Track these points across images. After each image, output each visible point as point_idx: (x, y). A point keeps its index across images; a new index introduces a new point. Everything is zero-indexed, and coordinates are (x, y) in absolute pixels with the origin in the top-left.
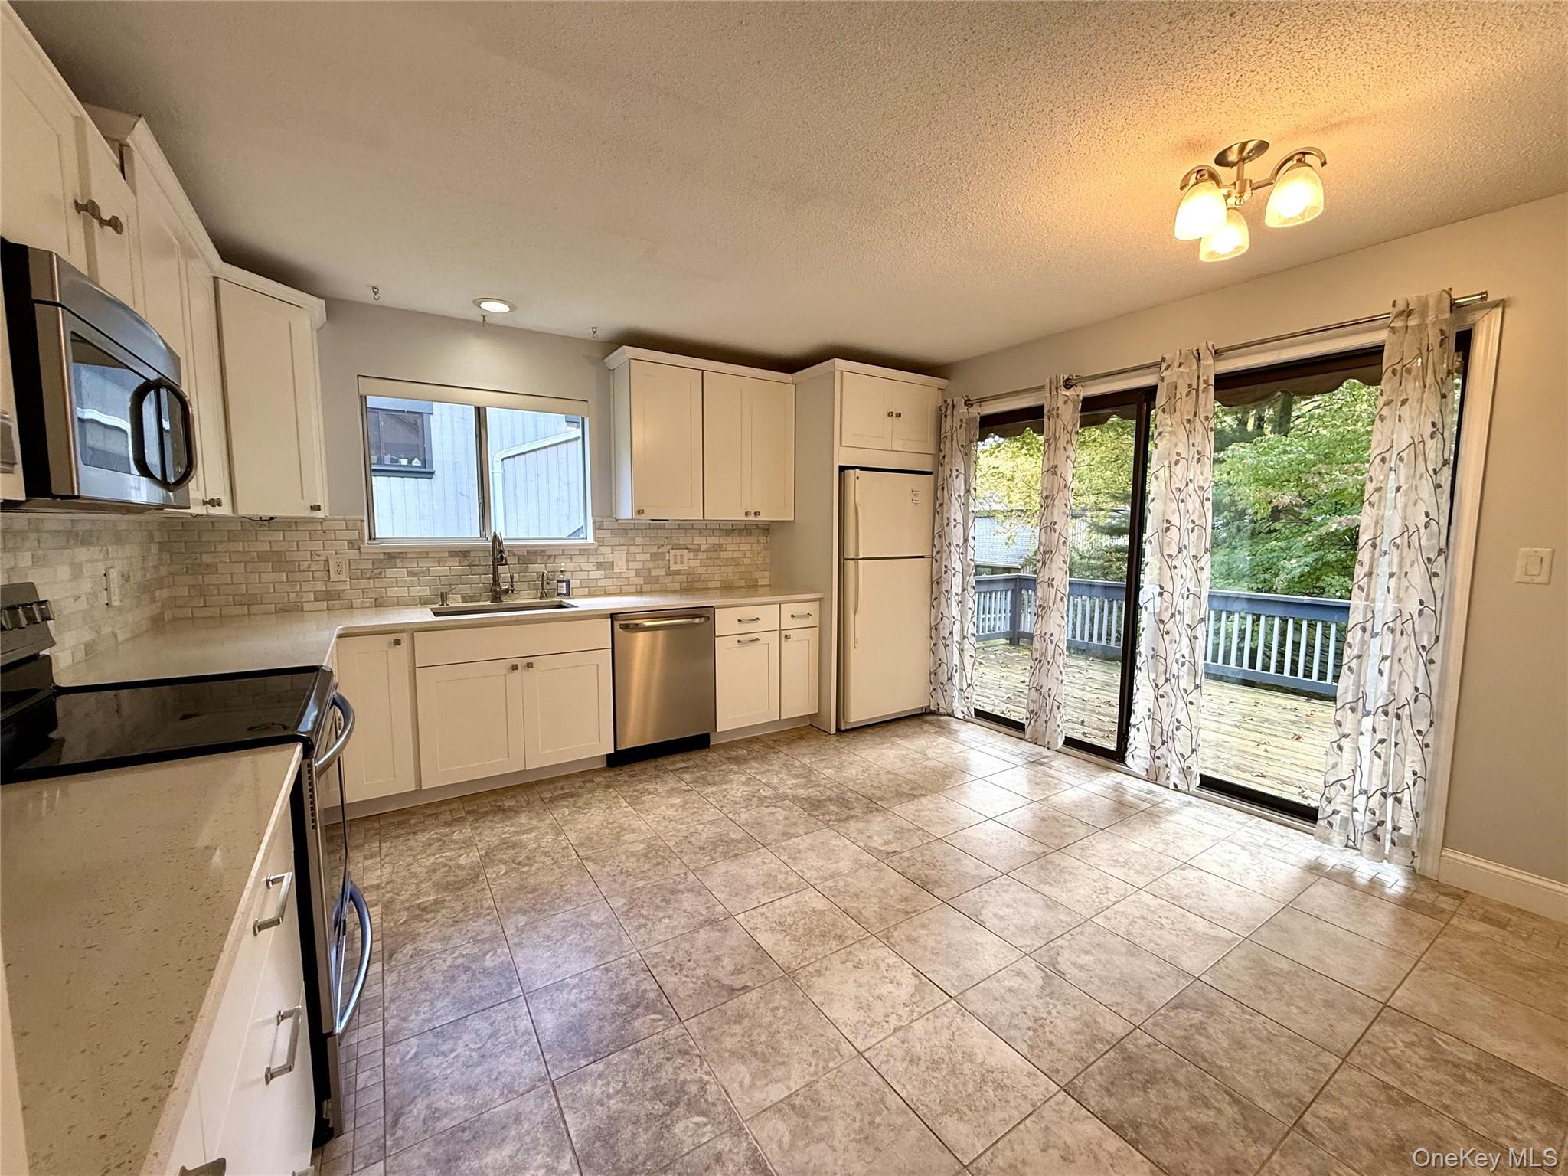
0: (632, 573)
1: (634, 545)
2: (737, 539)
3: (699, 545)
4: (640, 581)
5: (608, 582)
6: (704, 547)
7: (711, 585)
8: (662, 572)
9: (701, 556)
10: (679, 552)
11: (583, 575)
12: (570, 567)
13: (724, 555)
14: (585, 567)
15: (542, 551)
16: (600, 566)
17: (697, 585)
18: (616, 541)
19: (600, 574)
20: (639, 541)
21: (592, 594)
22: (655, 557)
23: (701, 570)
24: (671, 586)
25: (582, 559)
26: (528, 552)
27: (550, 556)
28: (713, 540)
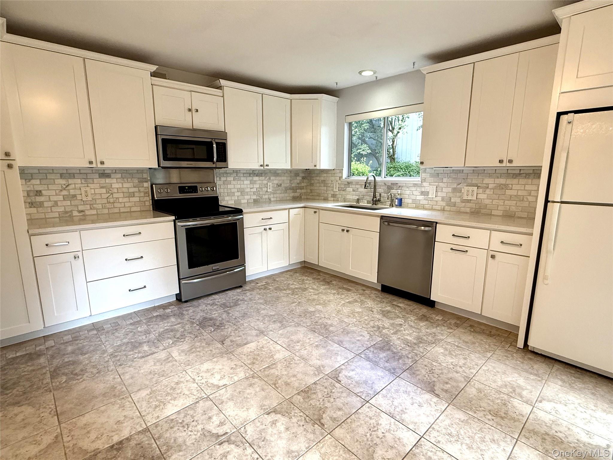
1: (442, 182)
4: (443, 204)
5: (425, 202)
7: (494, 212)
8: (458, 200)
10: (471, 188)
11: (413, 197)
12: (408, 192)
14: (415, 193)
16: (422, 193)
17: (483, 211)
18: (432, 179)
19: (421, 198)
20: (445, 180)
21: (417, 208)
22: (455, 190)
24: (463, 210)
25: (413, 189)
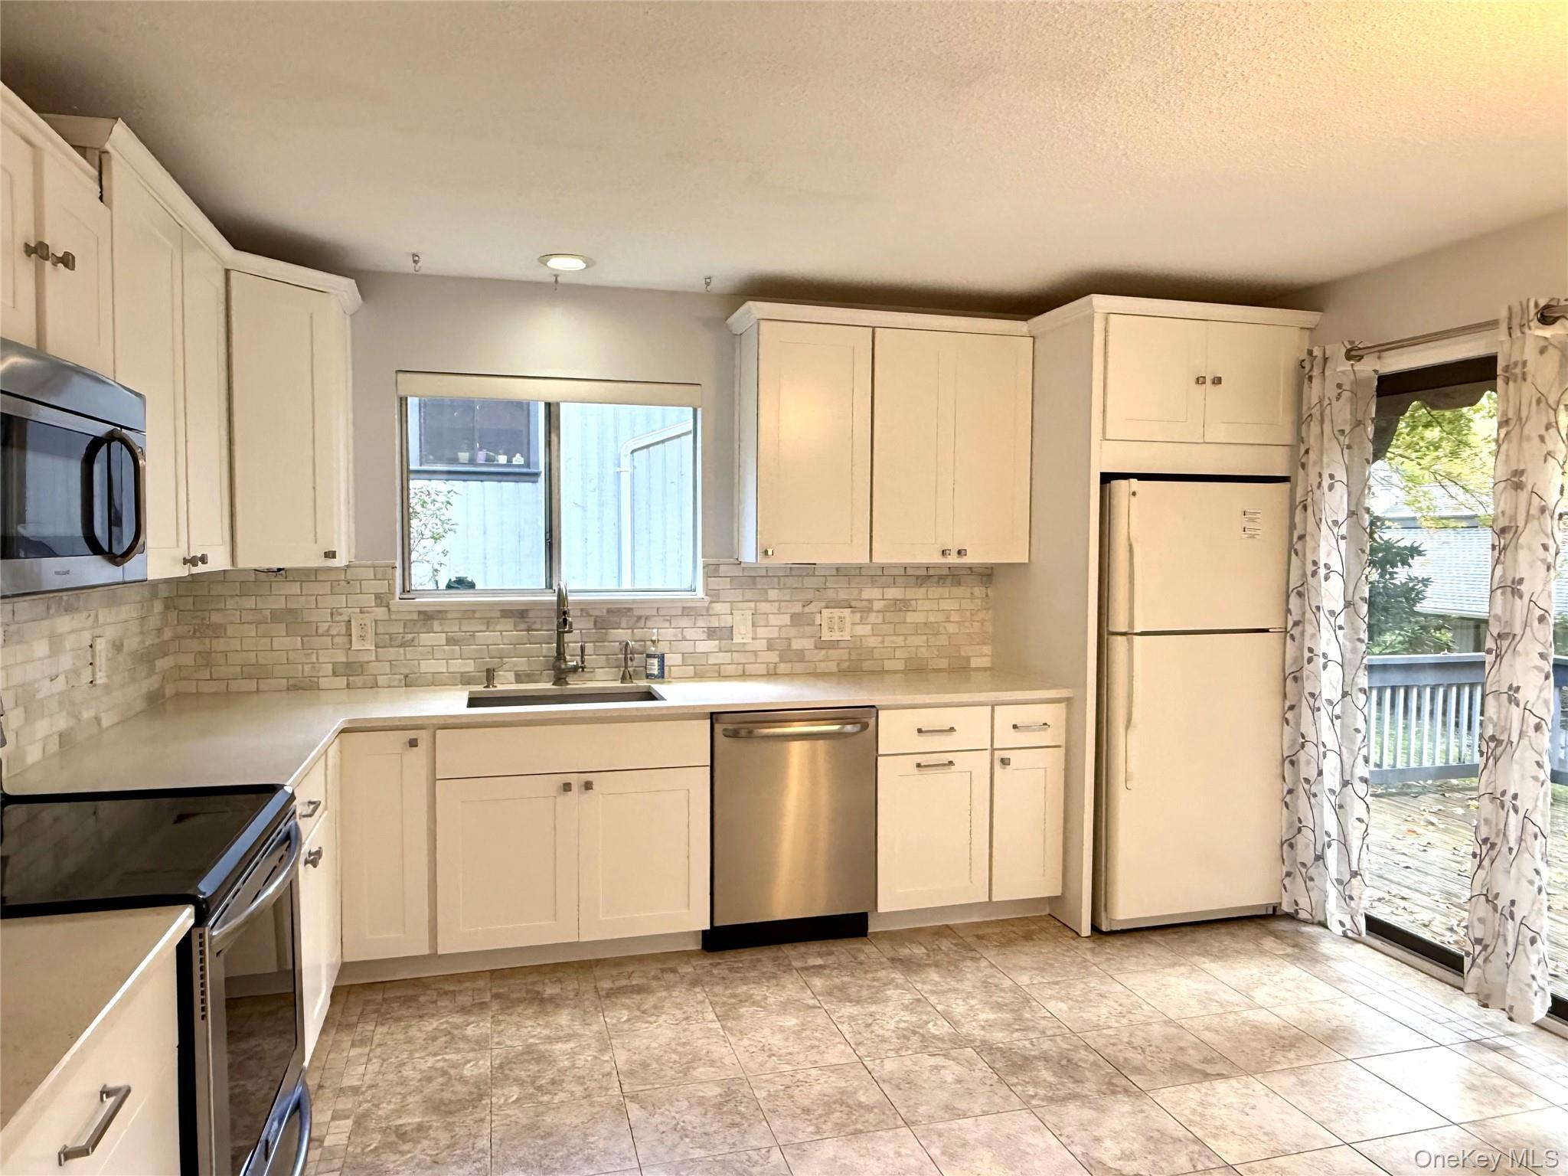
0: (761, 645)
1: (767, 601)
2: (935, 592)
3: (870, 601)
4: (773, 657)
5: (724, 658)
6: (878, 605)
7: (889, 665)
8: (807, 644)
9: (873, 618)
10: (837, 613)
11: (687, 647)
12: (668, 633)
13: (911, 617)
14: (690, 634)
15: (630, 610)
16: (712, 633)
17: (866, 665)
18: (737, 595)
19: (712, 645)
20: (773, 594)
21: (699, 676)
22: (797, 619)
23: (872, 642)
24: (823, 667)
25: (685, 622)
26: (609, 611)
27: (639, 618)
28: (893, 593)
